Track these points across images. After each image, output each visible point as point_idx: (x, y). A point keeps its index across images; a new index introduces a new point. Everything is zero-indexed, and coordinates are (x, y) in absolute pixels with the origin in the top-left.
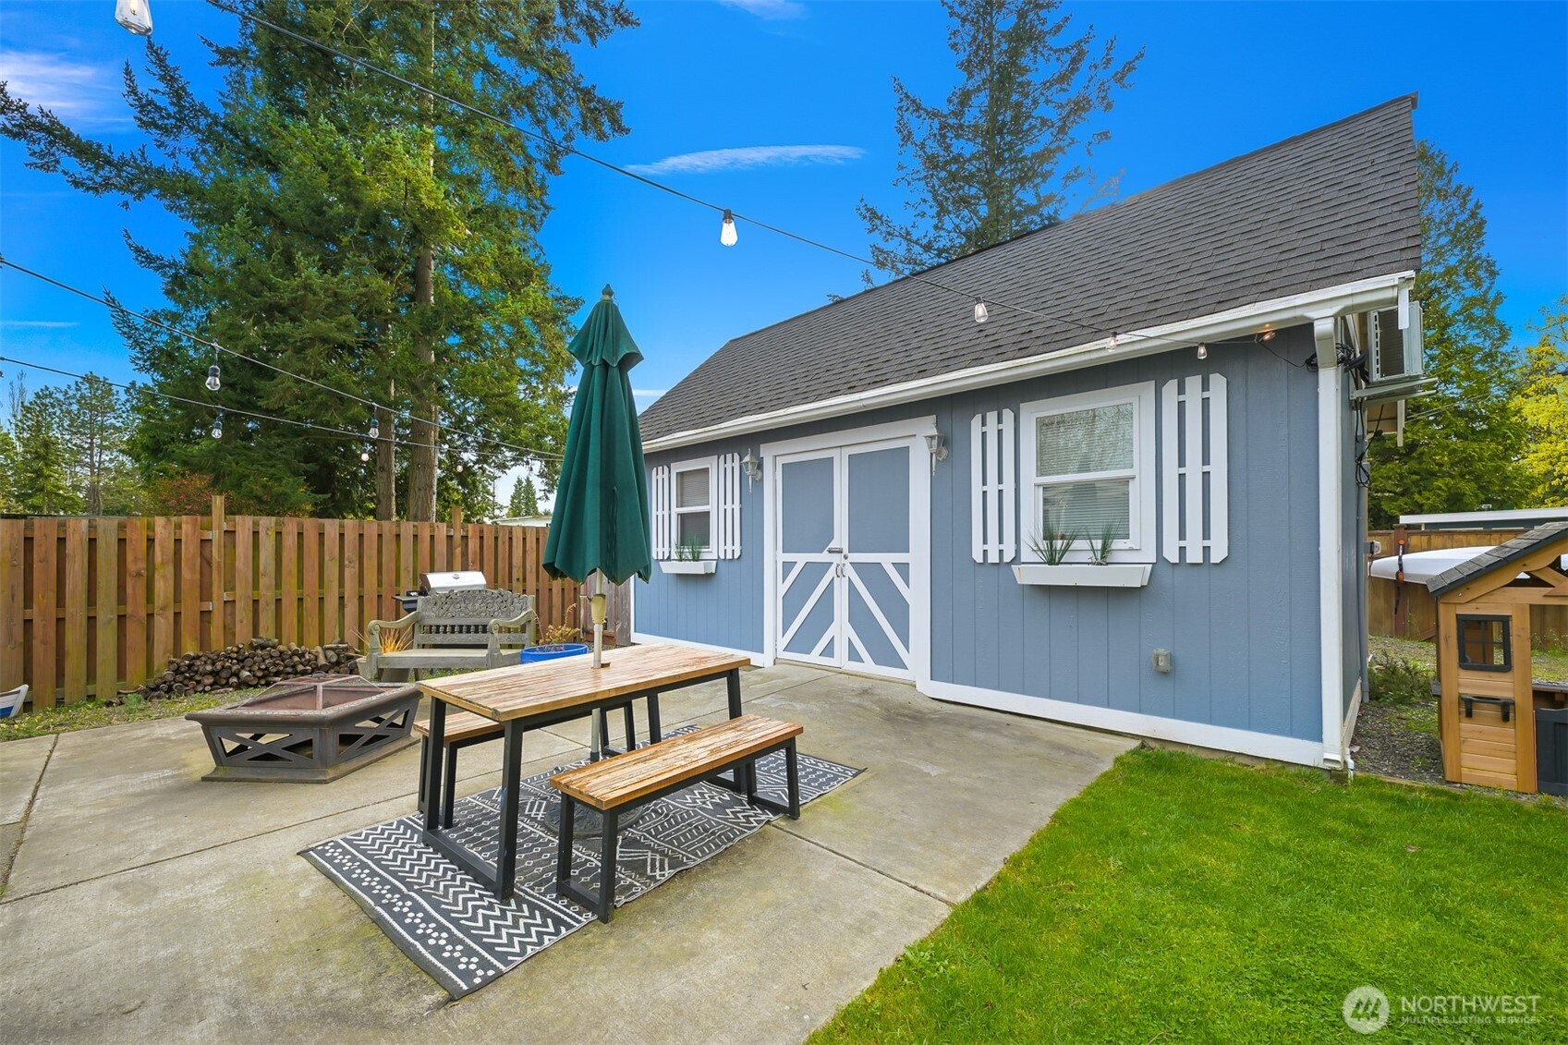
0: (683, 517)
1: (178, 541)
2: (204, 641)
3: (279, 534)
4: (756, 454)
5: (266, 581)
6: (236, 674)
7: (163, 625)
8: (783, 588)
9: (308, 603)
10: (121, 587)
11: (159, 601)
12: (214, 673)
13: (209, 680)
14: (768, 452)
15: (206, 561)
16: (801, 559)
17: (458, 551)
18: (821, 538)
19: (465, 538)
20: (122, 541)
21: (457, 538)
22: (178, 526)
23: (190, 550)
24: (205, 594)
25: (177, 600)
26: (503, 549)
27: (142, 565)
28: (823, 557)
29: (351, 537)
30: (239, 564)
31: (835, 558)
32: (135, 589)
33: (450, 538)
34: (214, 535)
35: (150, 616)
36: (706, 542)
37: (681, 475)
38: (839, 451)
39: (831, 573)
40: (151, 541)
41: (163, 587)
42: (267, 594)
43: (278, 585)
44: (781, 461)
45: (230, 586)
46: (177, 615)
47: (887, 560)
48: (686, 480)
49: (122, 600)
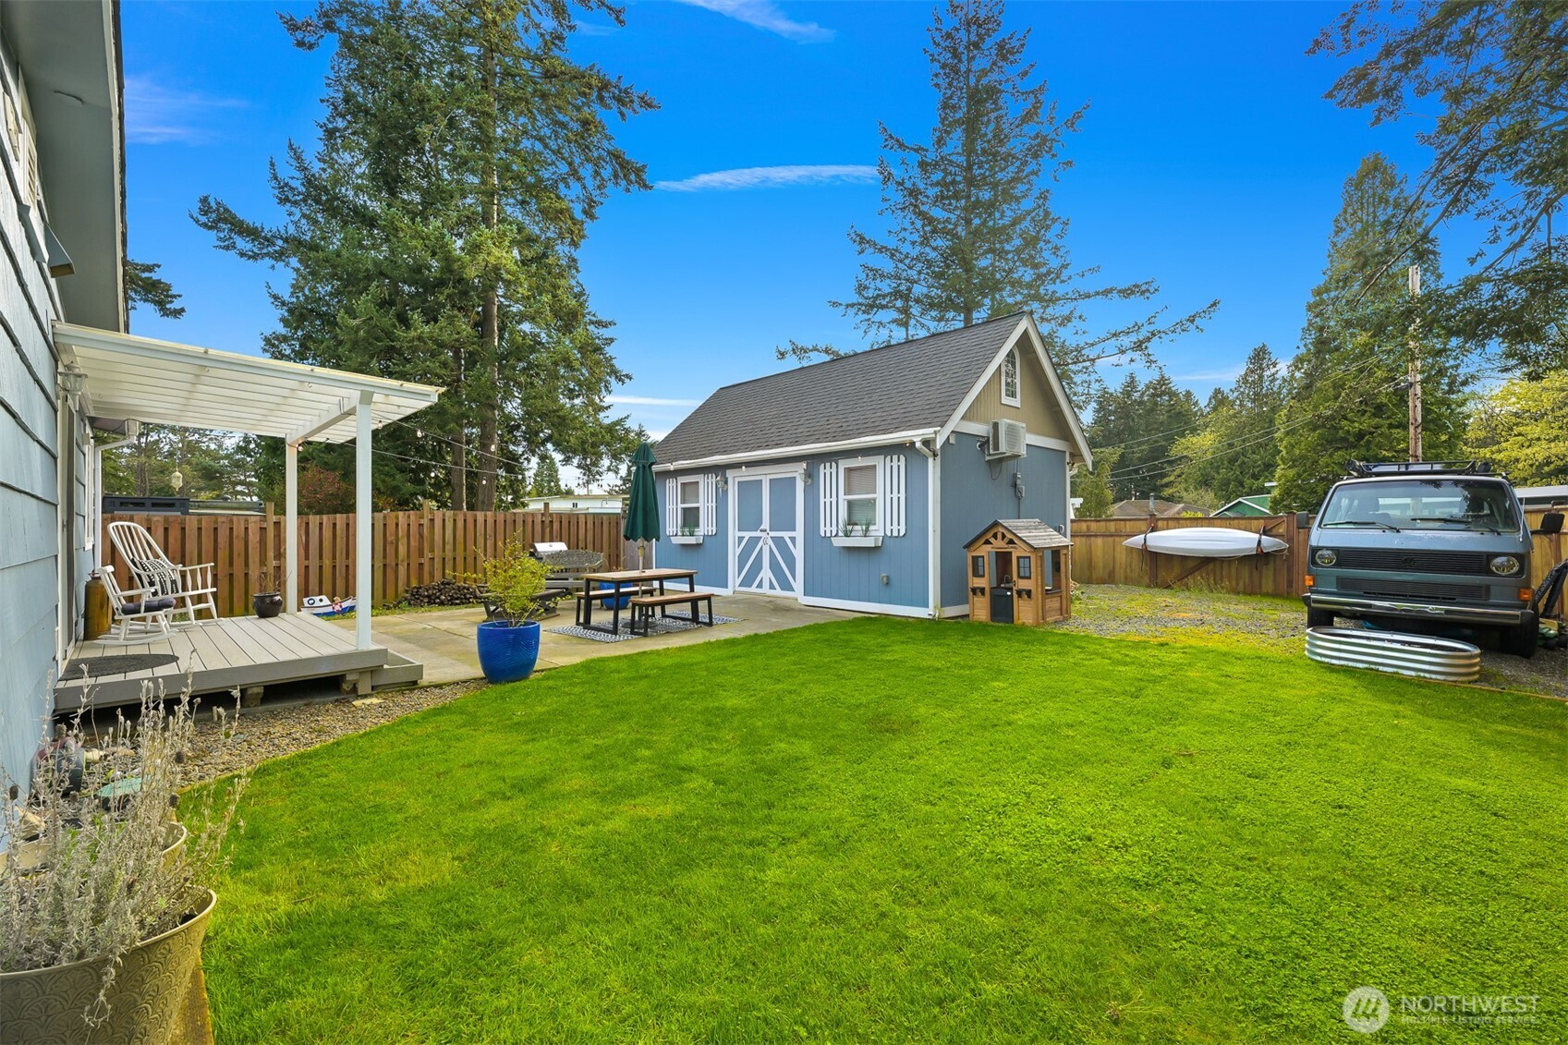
0: (685, 510)
1: (409, 525)
2: (420, 579)
3: (455, 520)
4: (724, 476)
5: (449, 547)
6: (438, 598)
7: (402, 570)
8: (738, 551)
9: (468, 559)
10: (385, 550)
11: (400, 557)
12: (428, 596)
13: (426, 600)
14: (730, 474)
15: (421, 536)
16: (747, 535)
17: (548, 530)
18: (756, 525)
19: (551, 522)
20: (385, 525)
21: (547, 522)
22: (409, 517)
23: (414, 529)
24: (421, 555)
25: (408, 557)
26: (573, 528)
27: (393, 538)
28: (758, 534)
29: (490, 521)
30: (436, 537)
31: (763, 535)
32: (390, 549)
33: (543, 522)
34: (425, 521)
35: (397, 565)
36: (697, 526)
37: (683, 484)
38: (765, 476)
39: (761, 543)
40: (397, 525)
41: (402, 550)
42: (449, 554)
43: (454, 550)
44: (737, 480)
45: (432, 550)
46: (408, 564)
47: (786, 535)
48: (687, 488)
49: (385, 557)
